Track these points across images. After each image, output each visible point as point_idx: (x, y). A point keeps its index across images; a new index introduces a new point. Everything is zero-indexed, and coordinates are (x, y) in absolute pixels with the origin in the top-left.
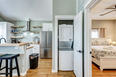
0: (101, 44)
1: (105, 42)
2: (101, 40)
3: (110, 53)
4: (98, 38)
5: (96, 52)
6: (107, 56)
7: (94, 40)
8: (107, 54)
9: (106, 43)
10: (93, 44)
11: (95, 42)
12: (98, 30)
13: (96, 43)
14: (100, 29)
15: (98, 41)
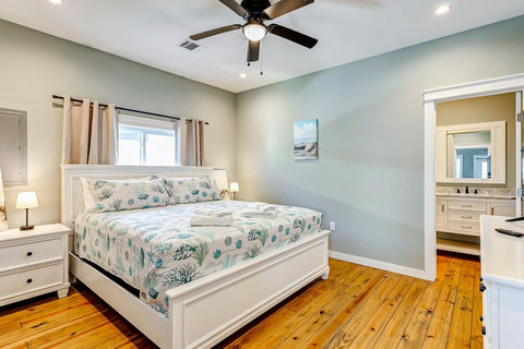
0: (187, 197)
1: (202, 185)
2: (189, 179)
3: (223, 248)
4: (179, 165)
5: (151, 255)
6: (206, 272)
7: (156, 177)
8: (209, 258)
9: (207, 190)
10: (149, 201)
11: (161, 185)
12: (175, 128)
13: (165, 195)
14: (183, 120)
15: (176, 180)
